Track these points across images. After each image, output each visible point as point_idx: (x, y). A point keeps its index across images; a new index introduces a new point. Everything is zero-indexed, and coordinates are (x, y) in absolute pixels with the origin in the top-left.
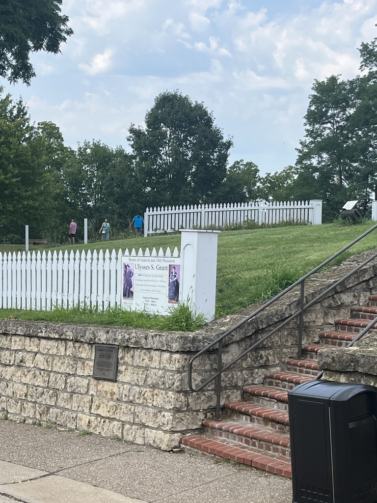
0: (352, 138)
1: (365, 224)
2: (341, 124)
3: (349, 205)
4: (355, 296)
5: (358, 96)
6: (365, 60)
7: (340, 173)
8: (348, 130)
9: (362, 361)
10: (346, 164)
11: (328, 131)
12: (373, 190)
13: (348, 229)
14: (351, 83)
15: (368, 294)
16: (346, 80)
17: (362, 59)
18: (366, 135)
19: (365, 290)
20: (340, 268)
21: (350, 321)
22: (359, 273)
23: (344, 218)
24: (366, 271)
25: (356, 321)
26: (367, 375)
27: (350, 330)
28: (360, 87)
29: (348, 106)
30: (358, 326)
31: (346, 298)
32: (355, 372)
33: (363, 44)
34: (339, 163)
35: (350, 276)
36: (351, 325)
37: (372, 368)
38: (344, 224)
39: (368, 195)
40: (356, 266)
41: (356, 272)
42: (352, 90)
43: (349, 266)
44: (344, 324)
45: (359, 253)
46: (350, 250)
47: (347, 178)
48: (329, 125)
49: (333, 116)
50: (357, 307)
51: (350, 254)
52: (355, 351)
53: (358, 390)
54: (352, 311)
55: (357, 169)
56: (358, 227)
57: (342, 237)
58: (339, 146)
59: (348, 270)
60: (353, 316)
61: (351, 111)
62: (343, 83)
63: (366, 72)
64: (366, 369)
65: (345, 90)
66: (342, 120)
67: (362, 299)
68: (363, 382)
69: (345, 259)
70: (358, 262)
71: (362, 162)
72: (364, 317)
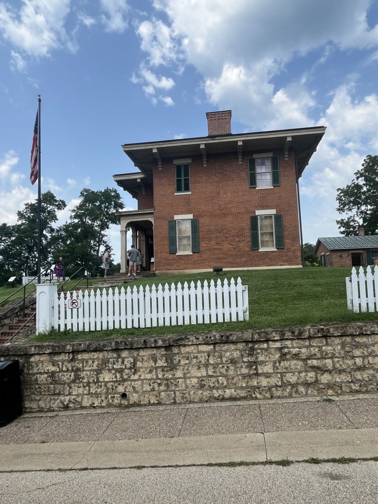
0: (14, 250)
1: (18, 287)
2: (9, 243)
3: (12, 279)
4: (11, 320)
5: (16, 232)
6: (20, 218)
7: (8, 265)
8: (12, 246)
9: (12, 349)
10: (11, 260)
11: (2, 246)
12: (24, 272)
13: (9, 290)
14: (13, 227)
15: (17, 318)
16: (11, 225)
17: (18, 217)
18: (20, 248)
19: (16, 317)
20: (4, 308)
21: (8, 331)
22: (13, 309)
23: (8, 285)
24: (16, 308)
25: (11, 331)
26: (14, 355)
27: (8, 335)
28: (17, 228)
29: (12, 236)
30: (13, 333)
31: (7, 321)
32: (8, 355)
33: (18, 211)
34: (8, 260)
35: (8, 311)
36: (9, 333)
37: (16, 352)
38: (8, 288)
39: (22, 274)
40: (11, 306)
41: (11, 309)
42: (13, 230)
43: (8, 307)
44: (6, 333)
45: (13, 301)
46: (9, 300)
47: (11, 267)
48: (3, 244)
49: (5, 240)
50: (12, 325)
51: (10, 301)
52: (8, 345)
53: (9, 363)
54: (9, 327)
55: (16, 263)
56: (14, 289)
57: (6, 294)
58: (8, 253)
59: (8, 309)
60: (10, 329)
61: (14, 238)
62: (9, 226)
63: (20, 223)
64: (13, 353)
65: (10, 229)
66: (9, 242)
67: (14, 321)
68: (12, 359)
69: (6, 304)
70: (12, 305)
71: (19, 260)
72: (15, 329)
